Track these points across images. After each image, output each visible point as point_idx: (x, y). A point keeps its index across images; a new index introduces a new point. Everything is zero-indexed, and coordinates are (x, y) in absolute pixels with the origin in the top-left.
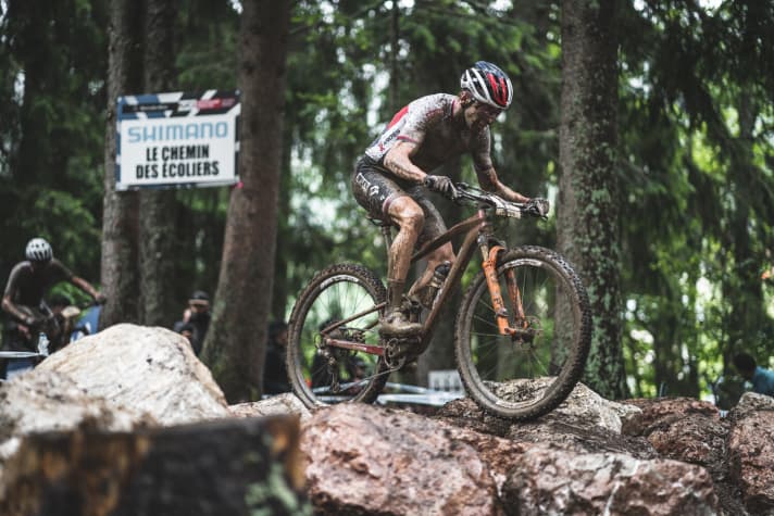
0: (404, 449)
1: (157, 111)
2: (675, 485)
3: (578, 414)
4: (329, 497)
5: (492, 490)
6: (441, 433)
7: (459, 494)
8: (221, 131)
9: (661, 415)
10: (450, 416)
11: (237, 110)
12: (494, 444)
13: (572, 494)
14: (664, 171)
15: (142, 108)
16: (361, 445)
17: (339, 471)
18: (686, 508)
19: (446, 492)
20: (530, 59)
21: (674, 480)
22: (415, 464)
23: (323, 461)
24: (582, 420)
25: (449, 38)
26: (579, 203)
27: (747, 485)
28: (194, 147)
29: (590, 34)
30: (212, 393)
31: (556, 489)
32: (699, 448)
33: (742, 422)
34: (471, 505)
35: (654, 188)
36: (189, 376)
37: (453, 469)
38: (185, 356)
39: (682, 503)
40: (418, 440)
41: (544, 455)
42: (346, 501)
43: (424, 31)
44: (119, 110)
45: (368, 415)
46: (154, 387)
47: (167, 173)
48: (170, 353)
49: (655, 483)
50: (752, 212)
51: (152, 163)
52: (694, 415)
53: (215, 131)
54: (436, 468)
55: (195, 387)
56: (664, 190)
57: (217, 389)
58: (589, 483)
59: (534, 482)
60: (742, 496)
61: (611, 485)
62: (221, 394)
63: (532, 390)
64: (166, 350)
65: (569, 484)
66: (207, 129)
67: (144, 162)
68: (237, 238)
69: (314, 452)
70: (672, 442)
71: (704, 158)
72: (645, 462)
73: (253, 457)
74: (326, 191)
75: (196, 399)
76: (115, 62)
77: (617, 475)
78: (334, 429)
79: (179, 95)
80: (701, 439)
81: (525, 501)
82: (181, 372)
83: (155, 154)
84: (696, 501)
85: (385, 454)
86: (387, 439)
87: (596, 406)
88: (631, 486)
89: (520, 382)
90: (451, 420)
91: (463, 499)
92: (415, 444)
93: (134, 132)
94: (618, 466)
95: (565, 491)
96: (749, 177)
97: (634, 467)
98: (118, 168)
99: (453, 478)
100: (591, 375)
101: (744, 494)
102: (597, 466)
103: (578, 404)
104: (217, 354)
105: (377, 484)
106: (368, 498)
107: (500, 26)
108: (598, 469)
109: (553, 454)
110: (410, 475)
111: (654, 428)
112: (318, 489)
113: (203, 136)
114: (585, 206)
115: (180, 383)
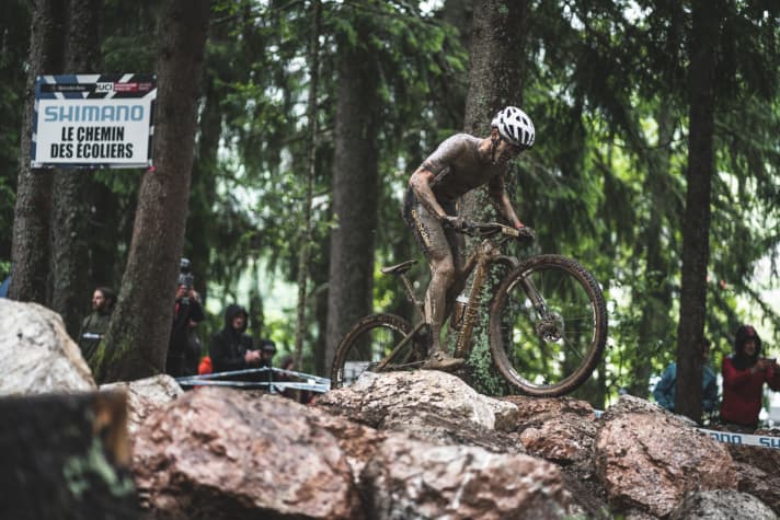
0: (263, 433)
1: (76, 91)
2: (525, 480)
3: (452, 407)
4: (185, 476)
5: (347, 477)
6: (303, 419)
7: (315, 480)
8: (137, 114)
9: (536, 413)
10: (326, 404)
11: (153, 94)
12: (360, 433)
13: (424, 485)
14: (577, 176)
15: (60, 88)
16: (220, 426)
17: (198, 452)
18: (534, 503)
19: (301, 476)
20: (452, 60)
21: (524, 475)
22: (274, 449)
23: (183, 441)
24: (455, 414)
25: (372, 35)
26: (479, 204)
27: (611, 484)
28: (109, 129)
29: (497, 38)
30: (79, 370)
31: (409, 478)
32: (567, 446)
33: (610, 423)
34: (326, 491)
35: (564, 193)
36: (57, 352)
37: (311, 455)
38: (55, 333)
39: (531, 497)
40: (279, 425)
41: (402, 445)
42: (202, 481)
43: (346, 25)
44: (38, 88)
45: (233, 400)
46: (22, 362)
47: (82, 154)
48: (40, 328)
49: (504, 476)
50: (665, 220)
51: (66, 143)
52: (568, 414)
53: (130, 115)
54: (295, 453)
55: (62, 364)
56: (574, 195)
57: (85, 367)
58: (442, 474)
59: (388, 471)
60: (606, 495)
61: (460, 478)
62: (88, 371)
63: (410, 382)
64: (37, 325)
65: (421, 474)
66: (123, 111)
67: (59, 142)
68: (146, 221)
69: (175, 432)
70: (542, 439)
71: (622, 166)
72: (497, 456)
73: (73, 431)
74: (251, 179)
75: (63, 375)
76: (36, 41)
77: (468, 468)
78: (196, 411)
79: (98, 77)
80: (572, 438)
81: (378, 489)
82: (50, 348)
83: (70, 134)
84: (544, 497)
85: (244, 437)
86: (247, 423)
87: (471, 401)
88: (482, 479)
89: (400, 375)
90: (327, 408)
91: (319, 484)
92: (275, 428)
93: (51, 110)
94: (470, 458)
95: (417, 481)
96: (664, 187)
97: (486, 461)
98: (33, 145)
99: (310, 464)
100: (481, 371)
101: (607, 493)
102: (451, 457)
103: (453, 398)
104: (122, 334)
105: (233, 465)
106: (223, 479)
107: (423, 25)
108: (452, 461)
109: (409, 444)
110: (267, 459)
111: (528, 426)
112: (175, 468)
113: (118, 119)
114: (484, 206)
115: (47, 359)
